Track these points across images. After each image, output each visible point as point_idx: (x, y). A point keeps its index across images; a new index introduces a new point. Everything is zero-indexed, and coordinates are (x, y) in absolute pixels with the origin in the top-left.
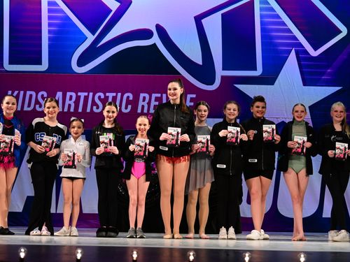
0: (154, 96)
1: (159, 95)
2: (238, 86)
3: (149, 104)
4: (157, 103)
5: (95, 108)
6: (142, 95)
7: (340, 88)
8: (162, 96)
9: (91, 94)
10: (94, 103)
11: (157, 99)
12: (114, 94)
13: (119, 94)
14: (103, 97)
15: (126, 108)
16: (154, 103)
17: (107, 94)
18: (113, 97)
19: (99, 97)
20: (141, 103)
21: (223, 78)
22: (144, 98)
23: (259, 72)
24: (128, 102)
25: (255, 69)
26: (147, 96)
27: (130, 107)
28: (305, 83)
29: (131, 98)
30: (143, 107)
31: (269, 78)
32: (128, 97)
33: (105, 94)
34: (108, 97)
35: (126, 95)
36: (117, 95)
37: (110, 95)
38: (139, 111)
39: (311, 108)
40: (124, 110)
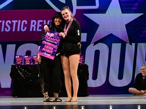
0: (39, 21)
1: (42, 21)
2: (85, 14)
3: (36, 26)
4: (41, 26)
5: (6, 29)
6: (32, 21)
7: (142, 14)
8: (43, 21)
9: (4, 21)
10: (5, 26)
11: (41, 23)
12: (17, 21)
13: (19, 21)
14: (10, 23)
15: (24, 29)
16: (39, 25)
17: (13, 21)
18: (16, 23)
19: (8, 23)
20: (32, 26)
21: (77, 10)
22: (34, 23)
23: (97, 6)
24: (25, 25)
25: (95, 5)
26: (35, 21)
27: (25, 28)
28: (123, 12)
29: (26, 23)
30: (33, 28)
31: (103, 10)
32: (24, 23)
33: (11, 21)
34: (13, 23)
35: (23, 22)
36: (18, 21)
37: (15, 22)
38: (31, 30)
39: (127, 25)
40: (22, 30)
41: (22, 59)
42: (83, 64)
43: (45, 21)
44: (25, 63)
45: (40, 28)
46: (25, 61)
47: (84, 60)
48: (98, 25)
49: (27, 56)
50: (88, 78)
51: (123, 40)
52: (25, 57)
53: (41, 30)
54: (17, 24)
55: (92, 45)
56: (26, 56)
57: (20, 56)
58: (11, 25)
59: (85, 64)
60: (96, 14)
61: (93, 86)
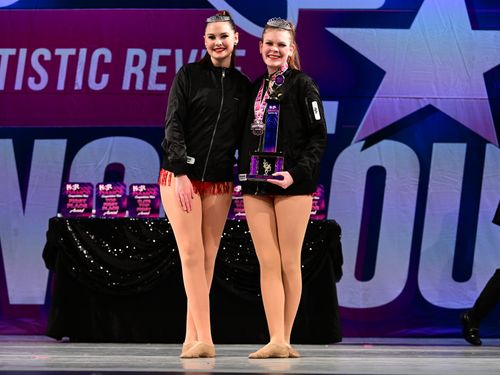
0: (157, 53)
1: (167, 52)
2: (334, 31)
3: (146, 70)
4: (163, 69)
5: (31, 80)
6: (131, 53)
8: (173, 54)
9: (23, 52)
10: (29, 71)
11: (163, 61)
12: (72, 51)
13: (83, 52)
14: (48, 57)
15: (98, 80)
16: (156, 69)
17: (58, 52)
18: (70, 57)
19: (41, 58)
20: (129, 70)
21: (303, 14)
22: (136, 59)
24: (103, 67)
26: (142, 53)
27: (105, 78)
28: (475, 26)
29: (108, 59)
30: (134, 77)
31: (399, 13)
32: (102, 57)
33: (53, 52)
34: (59, 57)
35: (97, 54)
36: (78, 52)
37: (65, 53)
38: (126, 86)
39: (488, 76)
40: (93, 85)
41: (91, 196)
42: (321, 218)
43: (179, 53)
44: (100, 212)
45: (160, 78)
46: (100, 202)
47: (323, 205)
48: (381, 73)
49: (109, 186)
50: (339, 275)
51: (473, 133)
52: (101, 187)
53: (162, 87)
54: (73, 60)
55: (356, 146)
56: (105, 183)
57: (81, 185)
58: (52, 66)
59: (329, 218)
60: (373, 30)
61: (360, 304)
